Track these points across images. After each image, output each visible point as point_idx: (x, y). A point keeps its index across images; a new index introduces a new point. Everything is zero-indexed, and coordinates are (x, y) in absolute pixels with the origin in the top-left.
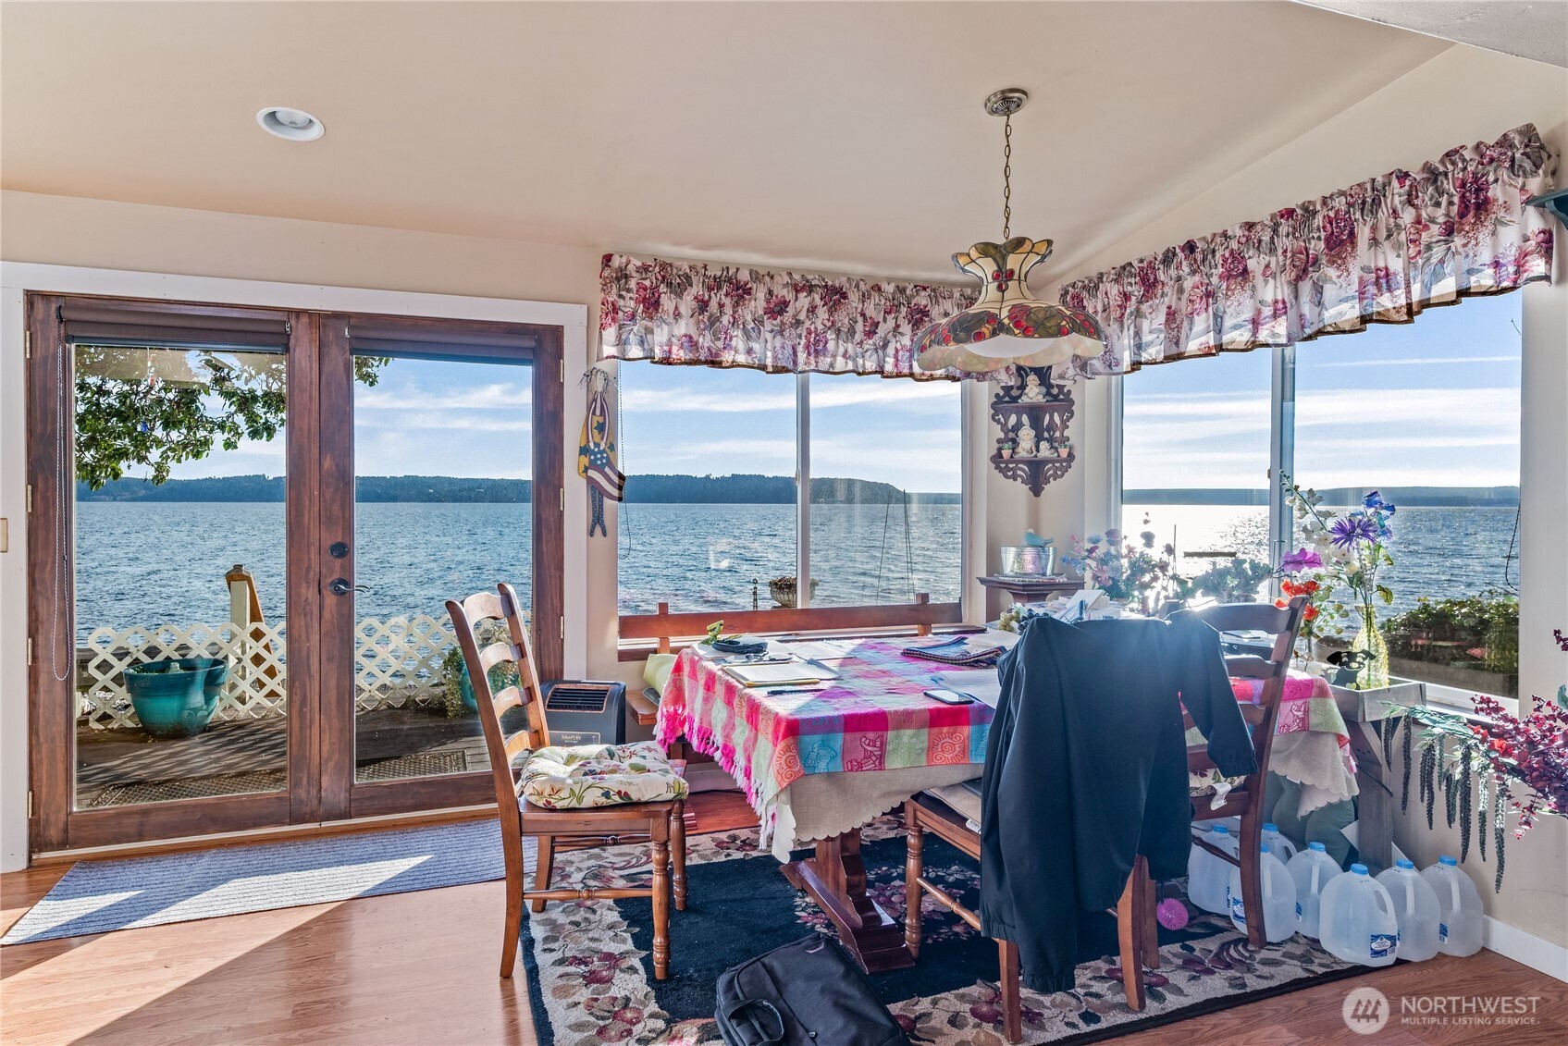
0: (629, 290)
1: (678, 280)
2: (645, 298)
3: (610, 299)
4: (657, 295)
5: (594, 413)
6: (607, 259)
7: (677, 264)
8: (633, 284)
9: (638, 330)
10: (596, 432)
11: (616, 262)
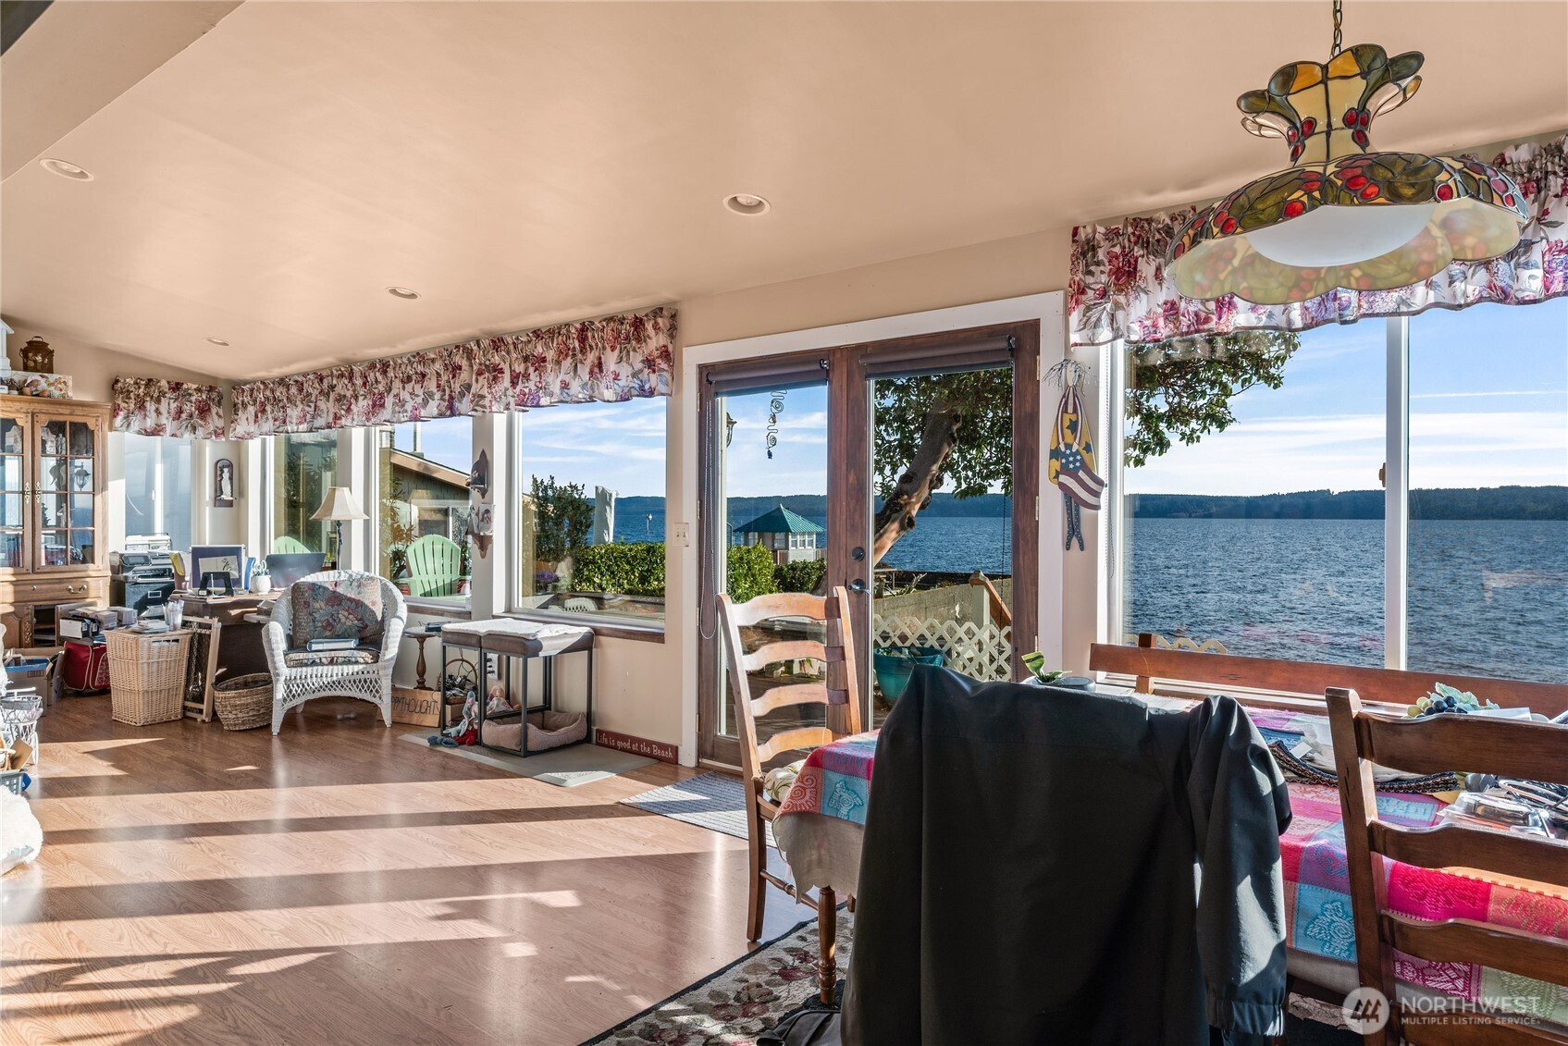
0: (1098, 264)
1: (1158, 236)
2: (1119, 268)
3: (1077, 279)
4: (1132, 261)
5: (1065, 411)
6: (1075, 232)
7: (1155, 216)
8: (1101, 255)
9: (1111, 309)
10: (1067, 432)
11: (1082, 235)
